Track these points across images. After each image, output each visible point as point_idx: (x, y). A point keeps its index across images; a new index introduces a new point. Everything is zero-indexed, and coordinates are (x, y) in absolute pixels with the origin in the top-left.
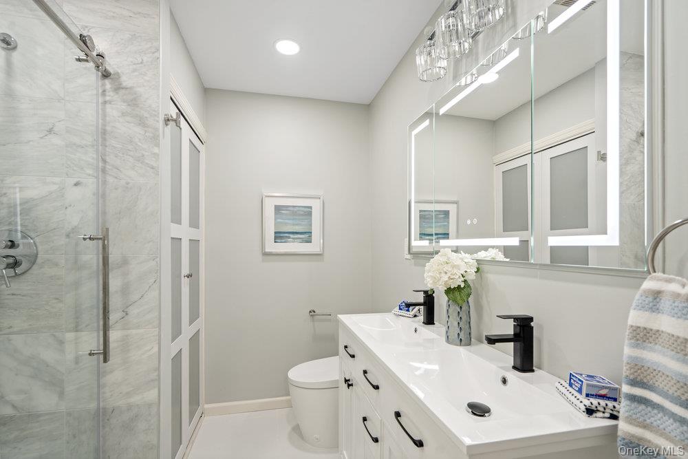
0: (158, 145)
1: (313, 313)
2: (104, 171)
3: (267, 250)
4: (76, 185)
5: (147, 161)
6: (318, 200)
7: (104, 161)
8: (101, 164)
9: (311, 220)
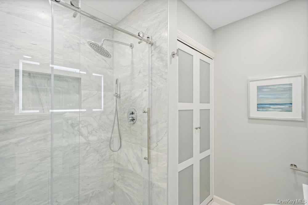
0: (167, 68)
1: (293, 167)
2: (151, 84)
3: (252, 116)
4: (145, 91)
5: (163, 77)
6: (300, 78)
7: (152, 80)
8: (150, 81)
9: (292, 94)
